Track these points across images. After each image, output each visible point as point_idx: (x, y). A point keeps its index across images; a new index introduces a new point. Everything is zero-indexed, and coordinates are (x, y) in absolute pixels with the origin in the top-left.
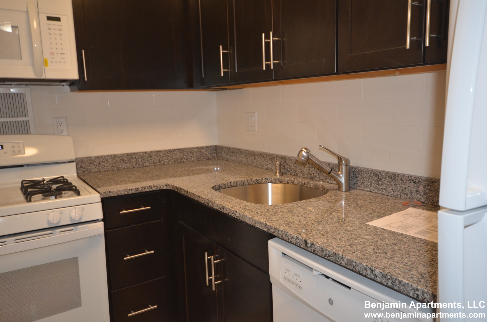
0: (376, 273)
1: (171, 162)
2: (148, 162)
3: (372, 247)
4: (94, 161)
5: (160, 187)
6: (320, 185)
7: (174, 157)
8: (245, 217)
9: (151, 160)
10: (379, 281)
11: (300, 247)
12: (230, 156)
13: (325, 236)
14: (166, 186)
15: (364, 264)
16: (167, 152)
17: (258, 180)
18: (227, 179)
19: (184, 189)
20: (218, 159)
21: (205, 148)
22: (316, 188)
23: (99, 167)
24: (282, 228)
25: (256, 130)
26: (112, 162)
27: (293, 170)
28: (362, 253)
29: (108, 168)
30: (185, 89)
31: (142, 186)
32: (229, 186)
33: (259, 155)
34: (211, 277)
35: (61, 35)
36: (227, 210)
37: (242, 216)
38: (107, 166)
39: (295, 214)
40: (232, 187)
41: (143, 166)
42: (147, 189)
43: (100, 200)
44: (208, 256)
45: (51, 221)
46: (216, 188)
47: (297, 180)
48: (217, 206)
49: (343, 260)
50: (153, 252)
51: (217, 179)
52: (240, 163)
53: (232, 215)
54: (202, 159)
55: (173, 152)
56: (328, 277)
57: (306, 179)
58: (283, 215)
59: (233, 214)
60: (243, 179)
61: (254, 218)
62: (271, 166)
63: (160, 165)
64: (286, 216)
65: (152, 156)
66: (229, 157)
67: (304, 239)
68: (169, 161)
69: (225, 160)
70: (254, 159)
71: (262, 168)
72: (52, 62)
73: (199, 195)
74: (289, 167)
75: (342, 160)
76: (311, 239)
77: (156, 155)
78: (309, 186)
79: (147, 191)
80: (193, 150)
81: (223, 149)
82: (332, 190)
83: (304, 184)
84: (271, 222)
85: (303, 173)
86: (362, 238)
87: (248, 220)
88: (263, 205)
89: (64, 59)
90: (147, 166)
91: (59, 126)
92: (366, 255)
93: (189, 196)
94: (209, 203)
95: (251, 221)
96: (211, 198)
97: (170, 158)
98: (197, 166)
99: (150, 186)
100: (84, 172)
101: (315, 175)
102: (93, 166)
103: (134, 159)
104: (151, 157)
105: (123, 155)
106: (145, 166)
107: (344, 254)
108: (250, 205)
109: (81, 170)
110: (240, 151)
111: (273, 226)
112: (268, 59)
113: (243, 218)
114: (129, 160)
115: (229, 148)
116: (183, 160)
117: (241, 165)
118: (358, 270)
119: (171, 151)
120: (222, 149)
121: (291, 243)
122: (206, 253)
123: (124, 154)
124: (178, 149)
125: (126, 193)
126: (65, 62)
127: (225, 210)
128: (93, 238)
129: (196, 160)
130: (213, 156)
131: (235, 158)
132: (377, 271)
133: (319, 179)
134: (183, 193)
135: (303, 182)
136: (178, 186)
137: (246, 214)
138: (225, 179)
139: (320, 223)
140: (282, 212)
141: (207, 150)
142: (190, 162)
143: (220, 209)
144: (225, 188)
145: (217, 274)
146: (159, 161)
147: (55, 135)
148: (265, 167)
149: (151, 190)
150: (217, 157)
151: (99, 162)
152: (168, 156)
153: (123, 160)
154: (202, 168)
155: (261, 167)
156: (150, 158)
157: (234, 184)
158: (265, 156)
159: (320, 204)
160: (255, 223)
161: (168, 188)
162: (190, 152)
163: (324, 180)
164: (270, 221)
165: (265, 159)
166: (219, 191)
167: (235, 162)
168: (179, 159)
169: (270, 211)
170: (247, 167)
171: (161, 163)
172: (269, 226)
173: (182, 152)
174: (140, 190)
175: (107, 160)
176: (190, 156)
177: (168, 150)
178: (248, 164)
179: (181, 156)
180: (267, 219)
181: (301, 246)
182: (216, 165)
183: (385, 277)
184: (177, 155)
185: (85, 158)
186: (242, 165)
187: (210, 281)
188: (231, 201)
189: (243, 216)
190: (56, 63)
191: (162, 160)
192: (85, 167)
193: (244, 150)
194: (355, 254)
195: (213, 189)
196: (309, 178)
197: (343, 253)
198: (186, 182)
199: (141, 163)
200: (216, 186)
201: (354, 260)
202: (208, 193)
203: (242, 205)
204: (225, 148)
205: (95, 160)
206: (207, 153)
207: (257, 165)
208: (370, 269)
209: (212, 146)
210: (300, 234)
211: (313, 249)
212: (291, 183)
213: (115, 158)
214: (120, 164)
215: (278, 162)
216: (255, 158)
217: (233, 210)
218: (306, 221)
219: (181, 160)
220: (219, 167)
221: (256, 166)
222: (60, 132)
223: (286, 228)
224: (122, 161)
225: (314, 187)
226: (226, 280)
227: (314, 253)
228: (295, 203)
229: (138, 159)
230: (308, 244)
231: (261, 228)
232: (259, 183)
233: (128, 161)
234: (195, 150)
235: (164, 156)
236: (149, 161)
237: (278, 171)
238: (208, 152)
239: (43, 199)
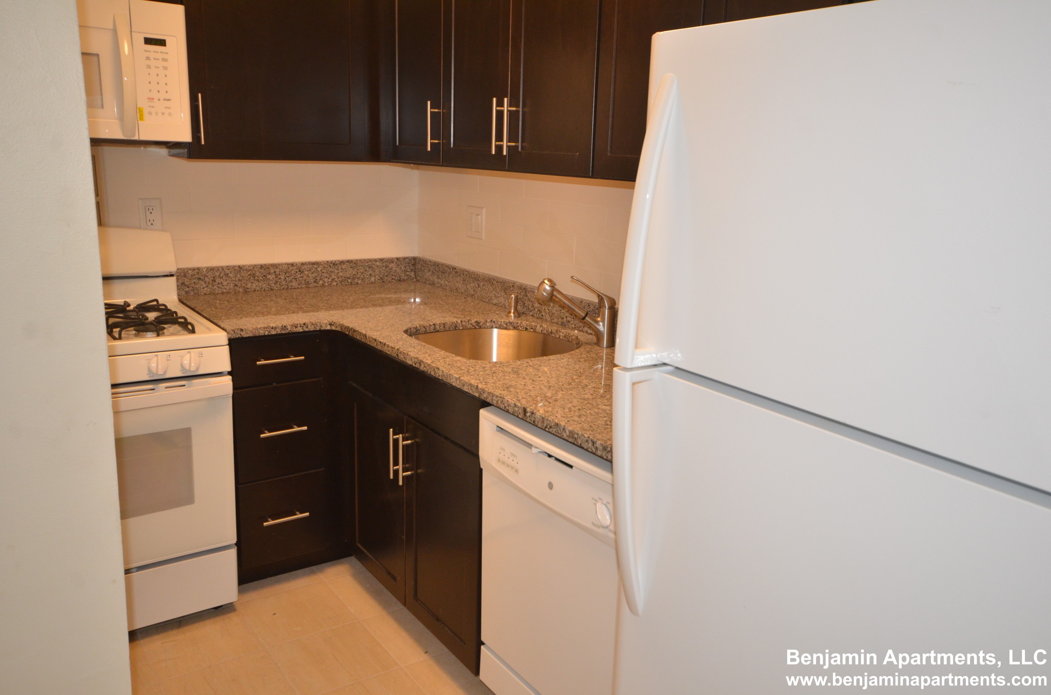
0: (597, 446)
1: (335, 283)
2: (296, 281)
3: (605, 419)
4: (205, 276)
5: (321, 326)
6: (573, 336)
7: (341, 274)
8: (450, 377)
9: (301, 277)
10: (600, 455)
11: (518, 417)
12: (438, 277)
13: (551, 404)
14: (331, 324)
15: (586, 436)
16: (330, 266)
17: (479, 323)
18: (429, 319)
19: (361, 331)
20: (418, 281)
21: (396, 260)
22: (568, 339)
23: (213, 286)
24: (497, 393)
25: (484, 239)
26: (234, 279)
27: (536, 310)
28: (590, 424)
29: (227, 288)
30: (367, 161)
31: (292, 323)
32: (432, 330)
33: (486, 281)
34: (397, 467)
35: (165, 68)
36: (426, 366)
37: (445, 375)
38: (227, 285)
39: (520, 376)
40: (436, 332)
41: (288, 288)
42: (300, 328)
43: (226, 342)
44: (394, 434)
45: (154, 371)
46: (411, 332)
47: (541, 326)
48: (411, 359)
49: (565, 432)
50: (305, 428)
51: (413, 318)
52: (455, 291)
53: (432, 373)
54: (390, 279)
55: (339, 266)
56: (550, 456)
57: (555, 325)
58: (505, 375)
59: (434, 372)
60: (455, 320)
61: (462, 378)
62: (503, 300)
63: (315, 287)
64: (507, 378)
65: (303, 272)
66: (436, 280)
67: (523, 406)
68: (331, 281)
69: (429, 284)
70: (477, 286)
71: (489, 303)
72: (150, 113)
73: (384, 342)
74: (531, 304)
75: (603, 300)
76: (531, 407)
77: (310, 270)
78: (558, 336)
79: (300, 331)
80: (375, 263)
81: (426, 264)
82: (587, 344)
83: (551, 333)
84: (485, 385)
85: (552, 315)
86: (598, 409)
87: (454, 380)
88: (479, 361)
89: (169, 108)
90: (295, 288)
91: (148, 213)
92: (593, 426)
93: (368, 343)
94: (399, 354)
95: (458, 382)
96: (402, 347)
97: (333, 277)
98: (380, 293)
99: (304, 324)
100: (186, 292)
101: (568, 319)
102: (203, 283)
103: (272, 274)
104: (301, 272)
105: (254, 268)
106: (291, 288)
107: (566, 425)
108: (459, 360)
109: (183, 290)
110: (455, 271)
111: (487, 390)
112: (499, 138)
113: (447, 379)
114: (264, 276)
115: (437, 265)
116: (356, 280)
117: (455, 294)
118: (579, 443)
119: (336, 265)
120: (424, 265)
121: (508, 411)
122: (392, 429)
123: (255, 265)
124: (348, 261)
125: (267, 333)
126: (170, 114)
127: (422, 366)
128: (213, 400)
129: (379, 281)
130: (408, 275)
131: (447, 282)
132: (598, 444)
133: (573, 326)
134: (357, 338)
135: (550, 330)
136: (351, 327)
137: (452, 372)
138: (426, 317)
139: (551, 388)
140: (504, 372)
141: (398, 265)
142: (369, 285)
143: (415, 364)
144: (426, 333)
145: (407, 463)
146: (314, 280)
147: (140, 228)
148: (495, 301)
149: (307, 330)
150: (416, 278)
151: (214, 278)
152: (330, 272)
153: (254, 276)
154: (389, 296)
155: (487, 300)
156: (300, 274)
157: (439, 327)
158: (496, 283)
159: (562, 363)
160: (464, 385)
161: (333, 328)
162: (369, 268)
163: (581, 329)
164: (484, 383)
165: (495, 287)
166: (415, 338)
167: (446, 289)
168: (349, 278)
169: (487, 370)
170: (465, 299)
171: (318, 283)
172: (481, 389)
173: (355, 267)
174: (289, 329)
175: (227, 275)
176: (369, 273)
177: (331, 262)
178: (467, 293)
179: (352, 272)
180: (479, 380)
181: (520, 416)
182: (415, 292)
183: (605, 450)
184: (346, 271)
185: (190, 269)
186: (458, 294)
187: (396, 472)
188: (432, 353)
189: (447, 375)
190: (157, 115)
191: (321, 279)
192: (190, 284)
193: (461, 270)
194: (581, 425)
195: (406, 334)
196: (560, 323)
197: (566, 423)
198: (364, 320)
199: (284, 283)
200: (410, 329)
201: (576, 432)
202: (397, 339)
203: (448, 359)
204: (430, 263)
205: (207, 274)
206: (398, 270)
207: (482, 297)
208: (592, 441)
209: (407, 258)
210: (520, 401)
211: (533, 419)
212: (532, 330)
213: (240, 271)
214: (248, 282)
215: (513, 296)
216: (479, 285)
217: (434, 365)
218: (533, 386)
219: (352, 280)
220: (419, 297)
221: (480, 298)
222: (149, 224)
223: (502, 392)
224: (252, 278)
225: (565, 339)
226: (419, 471)
227: (534, 424)
228: (526, 360)
229: (280, 274)
230: (528, 413)
231: (471, 392)
232: (480, 327)
233: (262, 277)
234: (378, 263)
235: (323, 272)
236: (298, 280)
237: (512, 310)
238: (401, 268)
239: (136, 335)
